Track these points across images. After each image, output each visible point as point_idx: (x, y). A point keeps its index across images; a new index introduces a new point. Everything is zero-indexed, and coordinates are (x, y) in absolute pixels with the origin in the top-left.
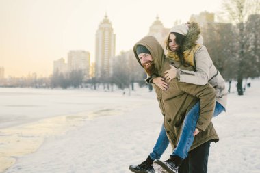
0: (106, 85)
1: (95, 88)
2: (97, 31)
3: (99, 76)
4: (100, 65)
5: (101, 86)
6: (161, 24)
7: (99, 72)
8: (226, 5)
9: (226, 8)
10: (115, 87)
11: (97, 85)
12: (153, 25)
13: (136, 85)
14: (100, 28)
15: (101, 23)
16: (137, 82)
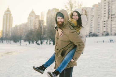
0: (8, 41)
1: (2, 42)
2: (4, 15)
3: (4, 37)
4: (5, 31)
5: (5, 42)
6: (34, 13)
7: (5, 34)
8: (65, 6)
9: (65, 7)
10: (12, 42)
11: (3, 41)
12: (31, 13)
13: (22, 41)
14: (5, 14)
15: (6, 11)
16: (23, 39)
